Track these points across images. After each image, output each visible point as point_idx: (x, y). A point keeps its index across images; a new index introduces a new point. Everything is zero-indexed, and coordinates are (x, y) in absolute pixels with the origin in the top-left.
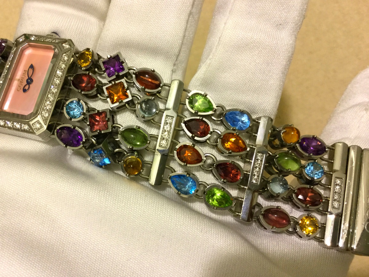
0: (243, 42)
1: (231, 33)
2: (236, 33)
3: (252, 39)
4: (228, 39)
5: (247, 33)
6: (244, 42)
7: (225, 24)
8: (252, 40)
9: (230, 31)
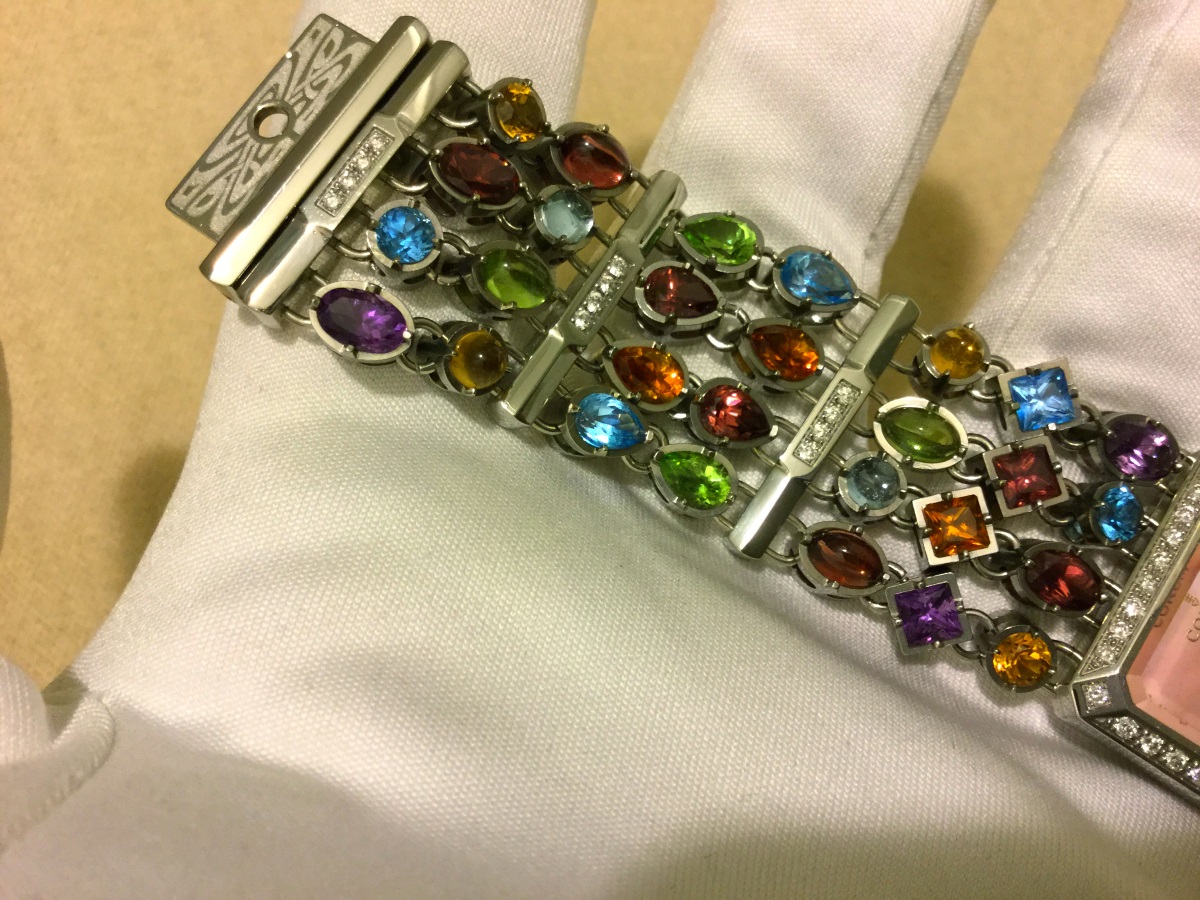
0: (1155, 214)
1: (1122, 181)
2: (1138, 182)
3: (1182, 207)
4: (1112, 198)
5: (1170, 188)
6: (1159, 213)
7: (1106, 152)
8: (1182, 209)
9: (1118, 176)
